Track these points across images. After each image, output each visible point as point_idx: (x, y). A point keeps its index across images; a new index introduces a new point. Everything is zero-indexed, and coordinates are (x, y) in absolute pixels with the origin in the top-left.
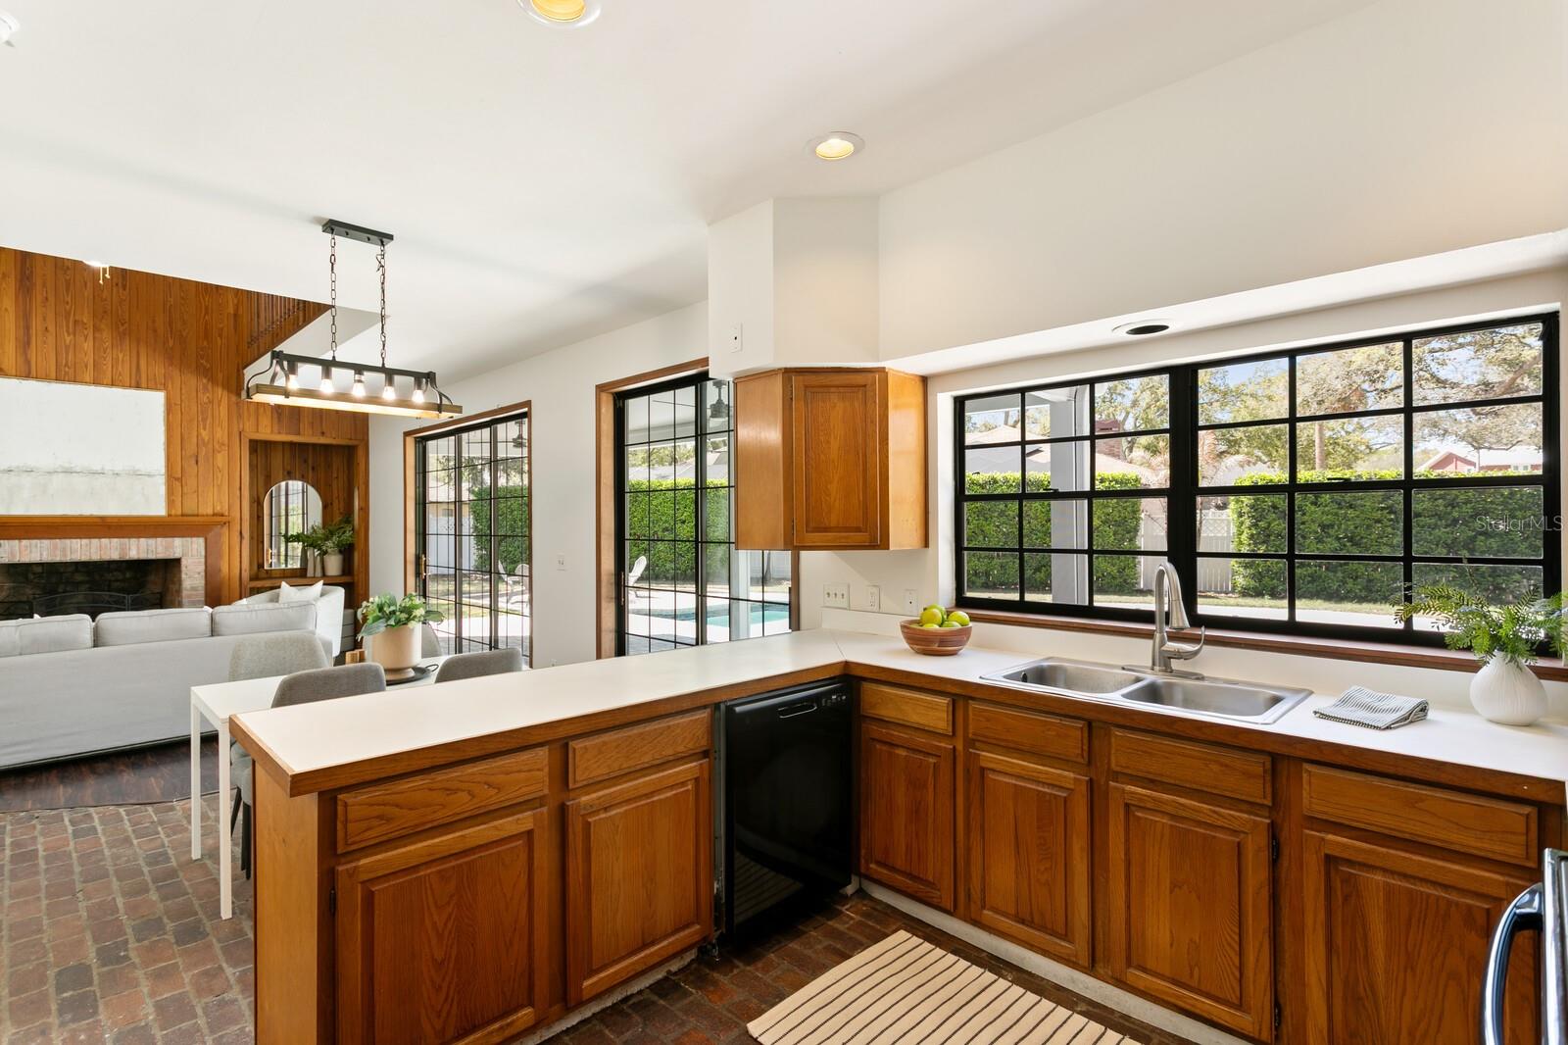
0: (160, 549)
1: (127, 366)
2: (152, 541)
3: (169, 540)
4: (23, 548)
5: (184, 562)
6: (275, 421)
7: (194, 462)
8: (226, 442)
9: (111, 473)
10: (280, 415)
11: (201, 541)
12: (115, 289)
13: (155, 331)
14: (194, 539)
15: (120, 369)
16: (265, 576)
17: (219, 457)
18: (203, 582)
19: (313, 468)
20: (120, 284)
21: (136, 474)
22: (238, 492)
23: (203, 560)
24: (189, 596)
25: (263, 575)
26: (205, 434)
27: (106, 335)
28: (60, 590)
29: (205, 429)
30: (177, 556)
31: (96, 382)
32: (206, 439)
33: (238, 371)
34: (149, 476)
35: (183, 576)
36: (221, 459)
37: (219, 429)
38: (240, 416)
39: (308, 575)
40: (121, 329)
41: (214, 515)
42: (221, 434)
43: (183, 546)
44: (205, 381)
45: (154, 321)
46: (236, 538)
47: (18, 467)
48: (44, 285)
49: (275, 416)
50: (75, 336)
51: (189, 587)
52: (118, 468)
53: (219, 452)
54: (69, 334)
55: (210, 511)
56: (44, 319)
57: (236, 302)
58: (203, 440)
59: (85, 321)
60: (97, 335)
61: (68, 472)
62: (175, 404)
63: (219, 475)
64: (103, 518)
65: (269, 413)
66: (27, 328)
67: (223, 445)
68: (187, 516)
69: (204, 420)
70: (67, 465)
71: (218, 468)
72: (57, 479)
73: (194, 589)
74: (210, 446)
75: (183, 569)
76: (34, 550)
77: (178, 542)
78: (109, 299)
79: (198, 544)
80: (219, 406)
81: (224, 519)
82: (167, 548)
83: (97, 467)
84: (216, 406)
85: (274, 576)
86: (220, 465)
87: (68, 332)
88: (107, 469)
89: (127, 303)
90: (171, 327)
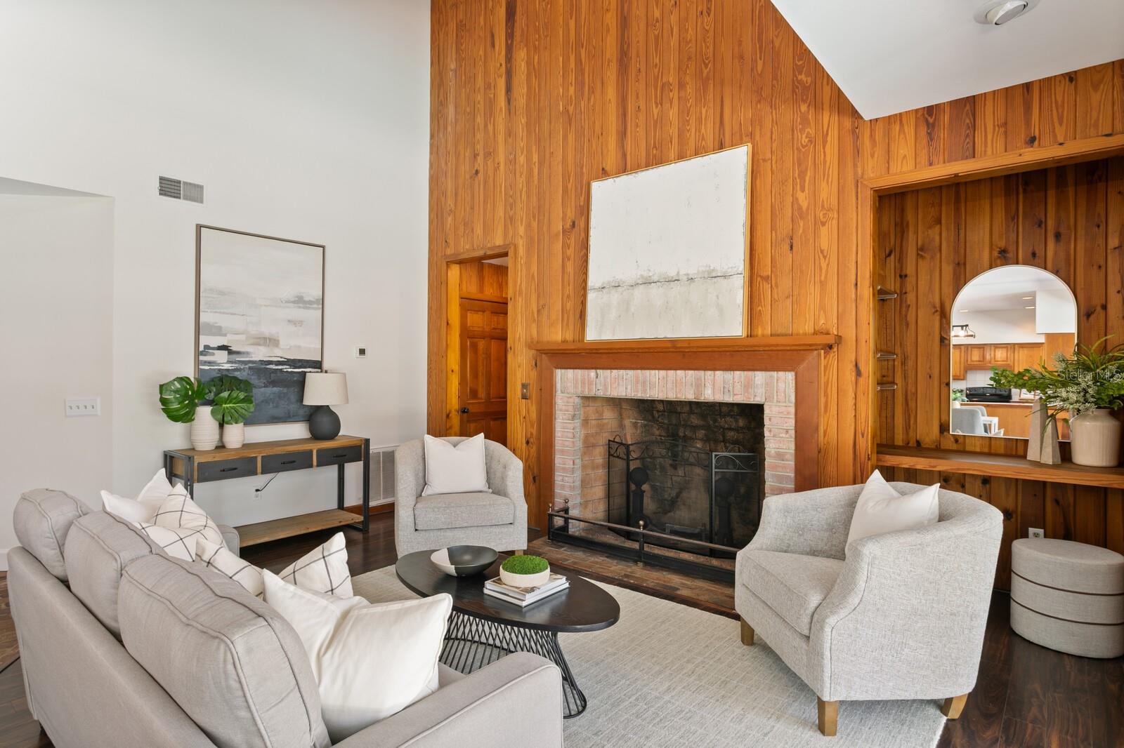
0: (738, 388)
1: (710, 125)
2: (728, 375)
3: (750, 373)
5: (767, 412)
6: (924, 140)
7: (787, 247)
8: (834, 201)
9: (685, 278)
10: (931, 127)
11: (790, 376)
12: (700, 18)
13: (741, 57)
14: (781, 374)
15: (703, 131)
16: (954, 447)
17: (824, 231)
18: (793, 446)
19: (1058, 236)
21: (712, 276)
22: (854, 290)
23: (793, 410)
24: (775, 467)
25: (948, 444)
26: (801, 197)
27: (690, 89)
28: (681, 434)
29: (803, 190)
30: (757, 400)
31: (681, 157)
32: (804, 205)
34: (725, 277)
35: (766, 433)
36: (826, 237)
37: (824, 184)
38: (857, 152)
39: (1029, 458)
40: (705, 72)
41: (815, 333)
42: (827, 192)
43: (767, 384)
44: (804, 108)
45: (740, 43)
46: (849, 375)
47: (609, 282)
48: (638, 56)
49: (923, 130)
50: (662, 105)
51: (773, 451)
52: (692, 271)
53: (823, 224)
54: (657, 107)
55: (809, 328)
56: (637, 98)
58: (800, 208)
59: (671, 81)
60: (682, 94)
61: (648, 282)
62: (764, 160)
63: (824, 266)
64: (673, 342)
65: (910, 130)
66: (624, 115)
67: (830, 209)
68: (778, 335)
69: (802, 175)
70: (645, 274)
71: (822, 252)
72: (639, 292)
73: (780, 456)
74: (811, 218)
75: (766, 421)
76: (621, 382)
77: (760, 377)
78: (694, 39)
79: (786, 381)
80: (825, 142)
81: (830, 340)
82: (746, 387)
83: (672, 273)
84: (819, 147)
85: (968, 448)
86: (824, 246)
87: (656, 103)
88: (681, 273)
89: (711, 33)
90: (760, 40)
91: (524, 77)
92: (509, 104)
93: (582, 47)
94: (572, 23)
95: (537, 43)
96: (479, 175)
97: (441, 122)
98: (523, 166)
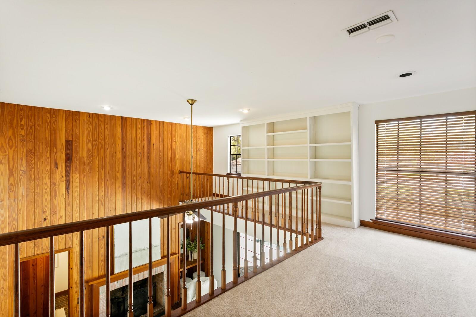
0: (159, 271)
2: (157, 268)
3: (161, 266)
4: (123, 282)
5: (165, 273)
8: (175, 227)
9: (146, 248)
12: (147, 183)
13: (157, 195)
20: (148, 182)
27: (144, 200)
30: (163, 271)
33: (178, 202)
34: (156, 246)
40: (148, 197)
43: (165, 267)
45: (157, 192)
48: (129, 188)
51: (166, 281)
57: (177, 179)
59: (139, 197)
61: (136, 251)
70: (135, 249)
75: (165, 275)
76: (126, 281)
78: (145, 188)
82: (160, 269)
83: (143, 248)
88: (145, 247)
89: (150, 188)
90: (161, 193)
91: (78, 185)
92: (68, 192)
93: (108, 181)
94: (103, 172)
95: (85, 174)
96: (47, 221)
97: (12, 194)
98: (77, 217)
